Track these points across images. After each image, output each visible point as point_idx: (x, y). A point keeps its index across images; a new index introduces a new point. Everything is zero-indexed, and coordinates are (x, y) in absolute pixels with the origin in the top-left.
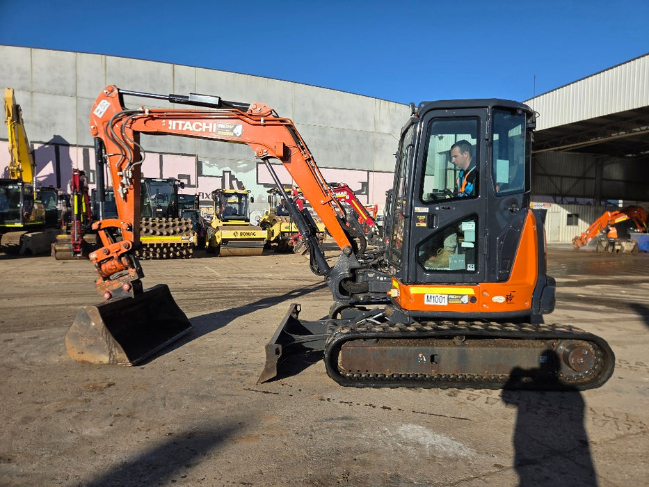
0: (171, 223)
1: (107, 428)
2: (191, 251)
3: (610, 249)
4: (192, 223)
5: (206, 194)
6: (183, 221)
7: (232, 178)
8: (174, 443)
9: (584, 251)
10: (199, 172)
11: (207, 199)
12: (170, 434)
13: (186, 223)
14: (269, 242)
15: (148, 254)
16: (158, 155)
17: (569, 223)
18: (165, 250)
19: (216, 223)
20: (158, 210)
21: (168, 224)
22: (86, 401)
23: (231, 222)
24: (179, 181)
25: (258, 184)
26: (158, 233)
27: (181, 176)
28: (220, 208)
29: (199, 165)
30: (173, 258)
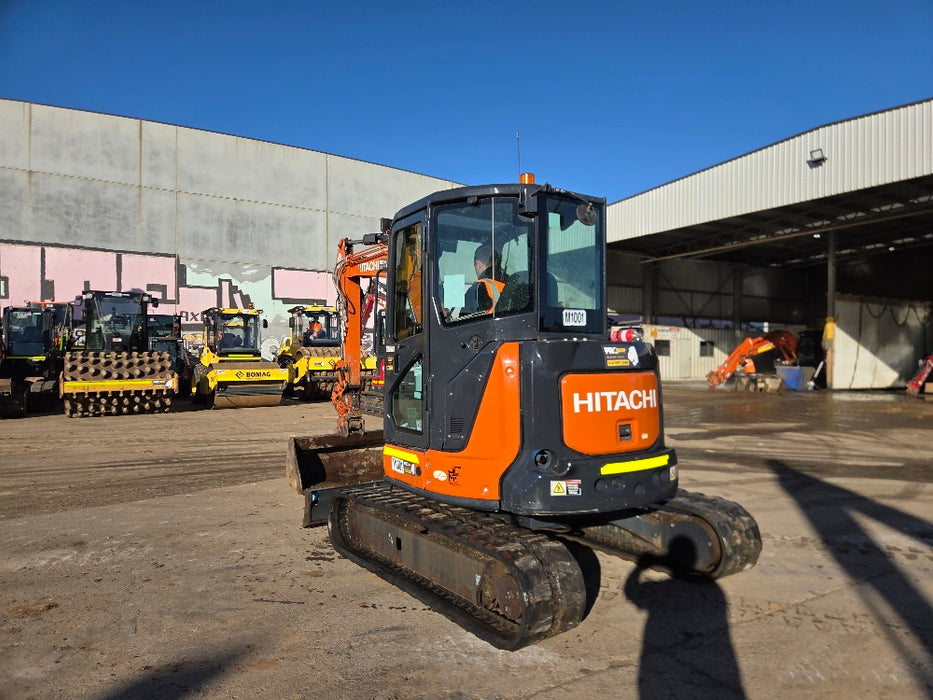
0: (137, 360)
1: (51, 666)
2: (168, 402)
3: (752, 388)
4: (170, 359)
5: (192, 314)
6: (156, 356)
7: (233, 290)
8: (154, 679)
9: (721, 391)
10: (181, 280)
11: (194, 322)
12: (147, 668)
13: (161, 360)
14: (291, 385)
15: (97, 408)
16: (114, 255)
17: (703, 353)
18: (126, 401)
19: (208, 358)
20: (114, 340)
21: (131, 361)
22: (13, 631)
23: (232, 357)
24: (150, 296)
25: (274, 298)
26: (115, 375)
27: (150, 287)
28: (215, 334)
29: (181, 271)
30: (139, 413)
